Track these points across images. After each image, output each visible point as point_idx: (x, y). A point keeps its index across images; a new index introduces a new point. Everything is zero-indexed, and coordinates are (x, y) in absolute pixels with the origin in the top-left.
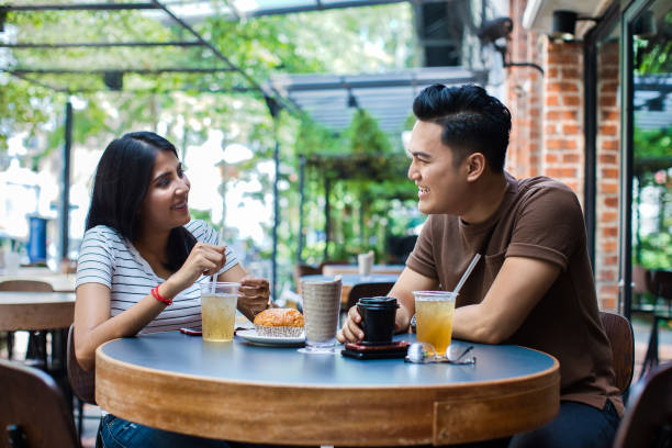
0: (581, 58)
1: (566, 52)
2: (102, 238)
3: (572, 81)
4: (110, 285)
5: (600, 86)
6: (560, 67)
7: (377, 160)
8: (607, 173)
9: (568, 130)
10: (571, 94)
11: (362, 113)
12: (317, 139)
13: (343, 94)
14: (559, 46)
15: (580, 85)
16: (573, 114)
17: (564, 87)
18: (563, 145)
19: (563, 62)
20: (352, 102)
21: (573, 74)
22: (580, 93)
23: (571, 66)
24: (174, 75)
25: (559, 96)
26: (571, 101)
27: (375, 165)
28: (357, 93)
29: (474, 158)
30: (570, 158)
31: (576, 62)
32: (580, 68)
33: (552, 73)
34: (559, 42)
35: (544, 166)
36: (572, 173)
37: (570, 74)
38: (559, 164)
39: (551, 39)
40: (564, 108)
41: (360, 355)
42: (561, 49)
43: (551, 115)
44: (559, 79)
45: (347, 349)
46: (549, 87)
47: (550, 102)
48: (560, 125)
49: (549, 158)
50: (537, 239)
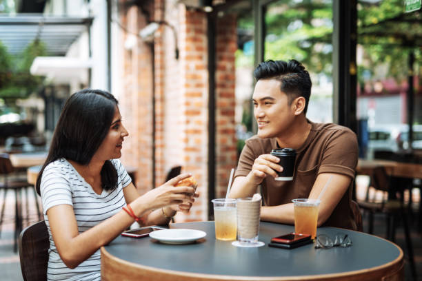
0: (205, 22)
1: (196, 17)
2: (62, 172)
3: (200, 36)
4: (72, 204)
8: (222, 95)
9: (198, 68)
10: (198, 44)
15: (205, 39)
16: (200, 58)
17: (195, 40)
18: (195, 77)
19: (194, 24)
21: (200, 31)
22: (204, 44)
23: (199, 26)
25: (192, 45)
26: (199, 49)
29: (299, 100)
30: (199, 86)
31: (201, 23)
32: (204, 27)
33: (188, 31)
34: (192, 11)
35: (183, 91)
36: (200, 95)
37: (198, 31)
38: (192, 90)
39: (188, 8)
40: (196, 53)
41: (289, 246)
42: (193, 15)
43: (188, 58)
44: (192, 34)
45: (273, 242)
46: (187, 39)
47: (187, 49)
48: (193, 64)
49: (187, 86)
50: (341, 162)
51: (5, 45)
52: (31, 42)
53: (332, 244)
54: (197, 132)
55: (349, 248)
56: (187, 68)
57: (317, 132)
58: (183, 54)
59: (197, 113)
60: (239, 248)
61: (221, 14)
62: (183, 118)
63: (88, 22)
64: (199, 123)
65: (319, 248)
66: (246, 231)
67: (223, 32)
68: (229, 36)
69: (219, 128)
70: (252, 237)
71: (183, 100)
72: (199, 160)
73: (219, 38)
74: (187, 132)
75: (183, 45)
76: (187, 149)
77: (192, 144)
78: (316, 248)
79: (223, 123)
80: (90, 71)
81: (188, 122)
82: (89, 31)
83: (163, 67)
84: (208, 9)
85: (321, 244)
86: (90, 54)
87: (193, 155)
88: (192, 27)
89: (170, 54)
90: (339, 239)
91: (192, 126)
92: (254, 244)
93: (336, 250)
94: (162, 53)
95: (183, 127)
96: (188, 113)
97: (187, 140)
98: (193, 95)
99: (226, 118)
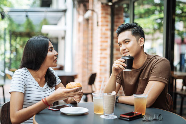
9: (106, 30)
11: (28, 19)
13: (24, 14)
16: (107, 26)
17: (105, 18)
18: (105, 34)
20: (27, 16)
22: (109, 19)
26: (107, 22)
28: (29, 14)
30: (107, 38)
31: (108, 10)
32: (110, 12)
33: (102, 13)
34: (104, 5)
35: (99, 40)
36: (107, 42)
37: (107, 14)
38: (103, 39)
39: (102, 4)
40: (105, 23)
41: (128, 119)
42: (104, 6)
43: (102, 26)
44: (104, 15)
45: (121, 117)
46: (102, 17)
47: (102, 21)
48: (104, 28)
49: (101, 38)
50: (160, 75)
53: (152, 119)
54: (105, 58)
55: (161, 122)
56: (101, 30)
57: (150, 59)
58: (100, 24)
59: (105, 50)
60: (104, 119)
61: (116, 6)
62: (99, 52)
63: (65, 11)
64: (106, 54)
65: (145, 121)
66: (107, 110)
67: (118, 14)
68: (120, 16)
69: (115, 56)
70: (111, 114)
71: (99, 44)
72: (106, 70)
73: (115, 17)
74: (101, 58)
75: (100, 20)
76: (101, 66)
77: (103, 63)
78: (143, 121)
79: (117, 54)
80: (65, 31)
81: (101, 54)
82: (65, 15)
83: (92, 30)
84: (110, 4)
85: (146, 119)
86: (66, 24)
87: (103, 68)
88: (104, 12)
89: (95, 24)
90: (156, 116)
91: (103, 55)
92: (112, 117)
93: (154, 122)
94: (92, 24)
95: (99, 56)
96: (101, 50)
97: (101, 62)
98: (104, 42)
99: (118, 52)
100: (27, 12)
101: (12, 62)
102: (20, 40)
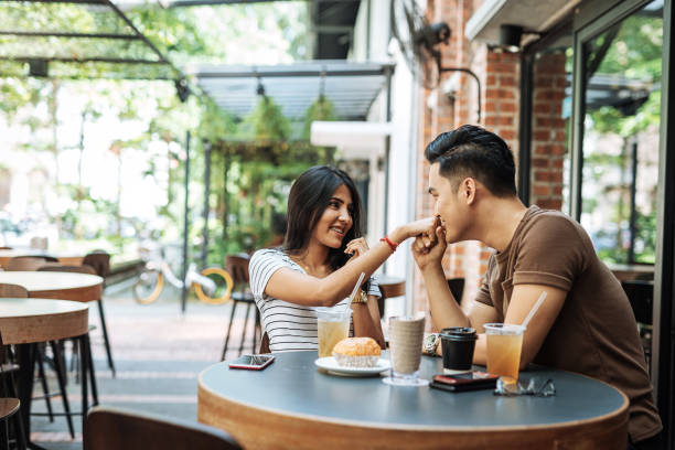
0: (518, 67)
1: (504, 61)
3: (508, 89)
5: (536, 93)
6: (498, 75)
7: (280, 146)
8: (539, 177)
10: (508, 100)
11: (267, 100)
12: (221, 124)
14: (497, 55)
15: (516, 93)
16: (509, 120)
17: (502, 95)
19: (499, 70)
20: (261, 91)
21: (510, 82)
22: (516, 100)
23: (508, 75)
24: (99, 64)
25: (496, 102)
26: (507, 108)
27: (276, 151)
29: (467, 184)
31: (512, 70)
32: (517, 76)
33: (491, 81)
34: (497, 52)
39: (490, 48)
40: (502, 114)
41: (453, 388)
43: (490, 121)
44: (498, 87)
45: (436, 382)
46: (488, 94)
47: (489, 108)
51: (279, 104)
52: (315, 99)
58: (483, 116)
61: (538, 55)
63: (388, 71)
73: (537, 91)
75: (483, 102)
80: (388, 139)
86: (389, 117)
100: (260, 75)
101: (212, 245)
102: (242, 171)
